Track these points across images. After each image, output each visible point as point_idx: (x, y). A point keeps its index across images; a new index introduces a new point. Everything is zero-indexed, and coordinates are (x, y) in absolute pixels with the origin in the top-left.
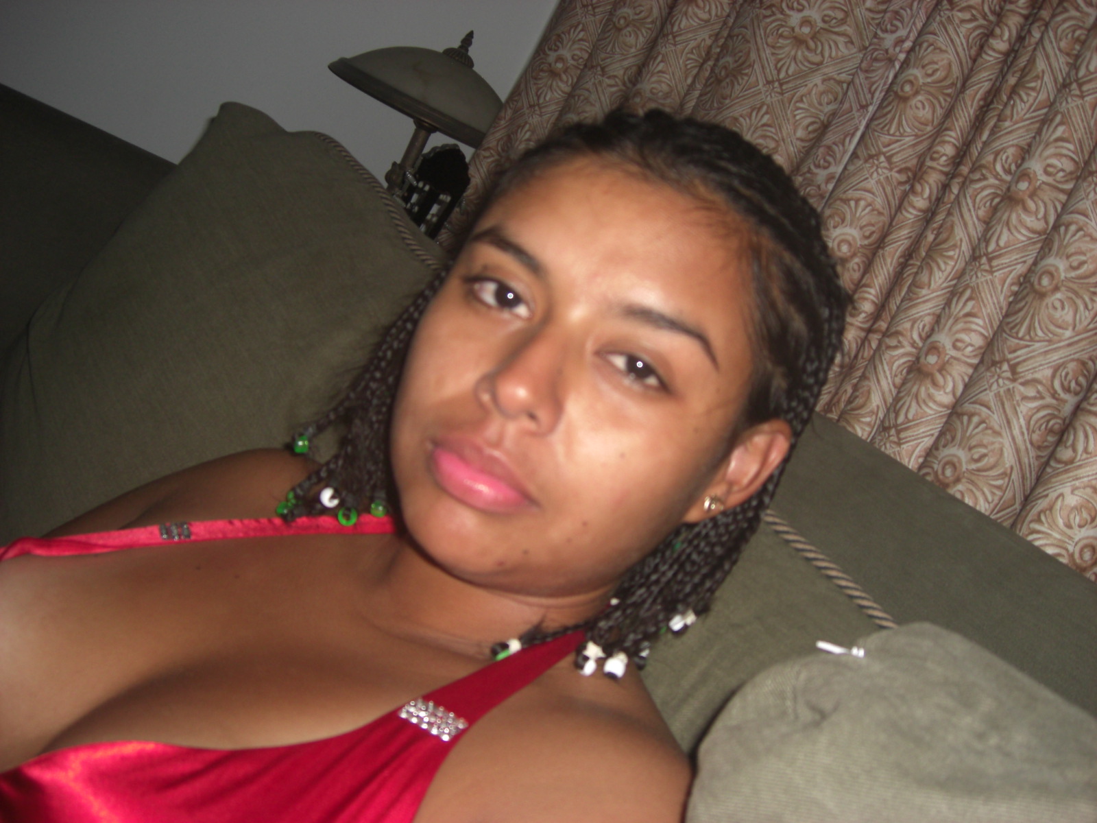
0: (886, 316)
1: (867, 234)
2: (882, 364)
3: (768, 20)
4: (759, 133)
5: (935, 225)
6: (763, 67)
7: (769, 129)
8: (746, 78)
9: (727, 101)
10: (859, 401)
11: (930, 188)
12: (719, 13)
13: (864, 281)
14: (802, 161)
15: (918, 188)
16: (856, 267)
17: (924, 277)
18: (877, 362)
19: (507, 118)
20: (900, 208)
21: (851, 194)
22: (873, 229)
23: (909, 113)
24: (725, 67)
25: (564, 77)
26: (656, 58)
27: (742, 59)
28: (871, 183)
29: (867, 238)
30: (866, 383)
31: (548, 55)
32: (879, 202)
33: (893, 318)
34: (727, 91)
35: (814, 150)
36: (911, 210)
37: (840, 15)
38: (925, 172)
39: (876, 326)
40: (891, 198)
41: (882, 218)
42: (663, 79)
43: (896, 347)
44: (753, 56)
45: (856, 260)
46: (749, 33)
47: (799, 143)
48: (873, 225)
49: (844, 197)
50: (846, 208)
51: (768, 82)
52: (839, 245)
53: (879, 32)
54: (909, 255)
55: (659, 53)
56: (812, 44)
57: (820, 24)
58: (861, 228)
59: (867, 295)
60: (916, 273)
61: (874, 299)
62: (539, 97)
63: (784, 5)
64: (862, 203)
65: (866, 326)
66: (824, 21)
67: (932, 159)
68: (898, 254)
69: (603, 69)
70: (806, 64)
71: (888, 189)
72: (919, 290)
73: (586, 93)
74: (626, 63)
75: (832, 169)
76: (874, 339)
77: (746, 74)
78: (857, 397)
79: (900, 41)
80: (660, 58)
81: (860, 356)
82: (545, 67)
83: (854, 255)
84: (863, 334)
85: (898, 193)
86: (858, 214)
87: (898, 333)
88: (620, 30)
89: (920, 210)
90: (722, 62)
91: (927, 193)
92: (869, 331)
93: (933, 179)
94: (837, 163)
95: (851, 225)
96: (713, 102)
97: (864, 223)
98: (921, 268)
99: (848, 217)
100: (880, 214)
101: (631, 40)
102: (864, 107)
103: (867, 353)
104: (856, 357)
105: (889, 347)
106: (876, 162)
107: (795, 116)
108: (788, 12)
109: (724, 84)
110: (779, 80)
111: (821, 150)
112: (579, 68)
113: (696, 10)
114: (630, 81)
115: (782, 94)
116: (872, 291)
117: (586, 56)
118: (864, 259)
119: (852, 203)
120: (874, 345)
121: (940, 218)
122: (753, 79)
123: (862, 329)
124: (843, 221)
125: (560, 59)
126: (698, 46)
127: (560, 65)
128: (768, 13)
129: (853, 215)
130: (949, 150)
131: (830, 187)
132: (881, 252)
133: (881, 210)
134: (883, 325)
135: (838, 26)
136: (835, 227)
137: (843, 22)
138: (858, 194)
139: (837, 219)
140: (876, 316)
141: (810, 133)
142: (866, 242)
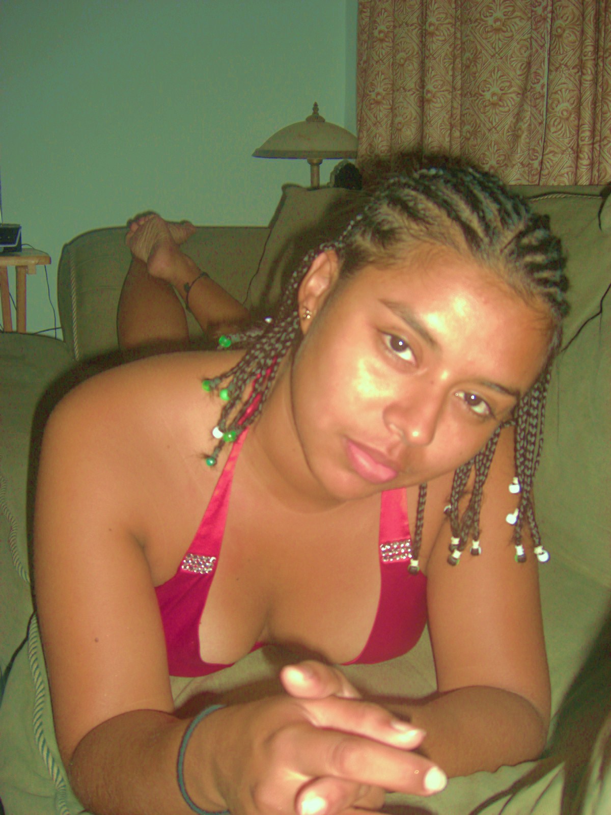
0: (597, 133)
1: (572, 102)
2: (605, 154)
3: (478, 27)
4: (499, 82)
5: (600, 84)
6: (486, 50)
7: (503, 77)
8: (481, 59)
9: (477, 74)
10: (603, 174)
11: (590, 69)
12: (449, 34)
13: (580, 124)
14: (526, 85)
15: (584, 71)
16: (574, 119)
17: (605, 108)
18: (602, 154)
19: (365, 136)
20: (581, 84)
21: (557, 88)
22: (574, 99)
23: (566, 41)
24: (469, 59)
25: (385, 102)
26: (428, 70)
27: (475, 52)
28: (563, 80)
29: (572, 104)
30: (602, 166)
31: (370, 95)
32: (571, 86)
33: (600, 132)
34: (474, 69)
35: (529, 78)
36: (586, 82)
37: (511, 9)
38: (585, 63)
39: (595, 141)
40: (575, 82)
41: (575, 92)
42: (437, 79)
43: (607, 144)
44: (479, 47)
45: (573, 116)
46: (471, 38)
47: (520, 78)
48: (573, 97)
49: (554, 91)
50: (557, 96)
51: (493, 56)
52: (562, 113)
53: (533, 9)
54: (594, 103)
55: (429, 67)
56: (504, 29)
57: (504, 18)
58: (568, 101)
59: (584, 129)
60: (601, 109)
61: (589, 129)
62: (376, 118)
63: (482, 17)
64: (563, 90)
65: (591, 142)
66: (505, 15)
67: (585, 56)
68: (589, 104)
69: (404, 88)
70: (506, 39)
71: (572, 79)
72: (605, 115)
73: (401, 104)
74: (414, 80)
75: (542, 82)
76: (596, 146)
77: (480, 58)
78: (601, 174)
79: (545, 8)
80: (430, 70)
81: (594, 157)
82: (372, 101)
83: (571, 114)
84: (591, 146)
85: (577, 77)
86: (564, 96)
87: (605, 138)
88: (403, 65)
89: (590, 81)
90: (464, 58)
91: (589, 72)
92: (593, 144)
93: (590, 65)
94: (543, 78)
95: (563, 102)
96: (470, 78)
97: (569, 98)
98: (602, 105)
99: (561, 100)
100: (573, 91)
101: (410, 68)
102: (542, 47)
103: (596, 153)
104: (593, 158)
105: (604, 146)
106: (561, 69)
107: (512, 66)
108: (485, 19)
109: (471, 67)
110: (497, 53)
111: (532, 76)
112: (389, 94)
113: (438, 38)
114: (420, 88)
115: (501, 58)
116: (586, 126)
117: (390, 86)
118: (576, 114)
119: (559, 92)
120: (598, 149)
121: (600, 79)
122: (484, 58)
123: (590, 144)
124: (559, 102)
125: (378, 94)
126: (446, 54)
127: (379, 97)
128: (477, 24)
129: (562, 97)
130: (590, 49)
131: (545, 90)
132: (582, 107)
133: (573, 89)
134: (597, 138)
135: (512, 14)
136: (557, 106)
137: (514, 11)
138: (559, 88)
139: (556, 102)
140: (593, 136)
141: (523, 70)
142: (573, 106)
